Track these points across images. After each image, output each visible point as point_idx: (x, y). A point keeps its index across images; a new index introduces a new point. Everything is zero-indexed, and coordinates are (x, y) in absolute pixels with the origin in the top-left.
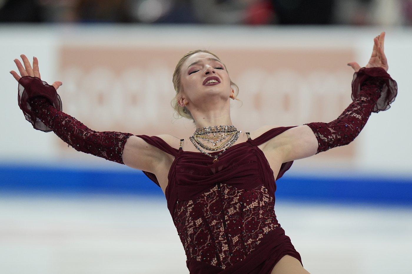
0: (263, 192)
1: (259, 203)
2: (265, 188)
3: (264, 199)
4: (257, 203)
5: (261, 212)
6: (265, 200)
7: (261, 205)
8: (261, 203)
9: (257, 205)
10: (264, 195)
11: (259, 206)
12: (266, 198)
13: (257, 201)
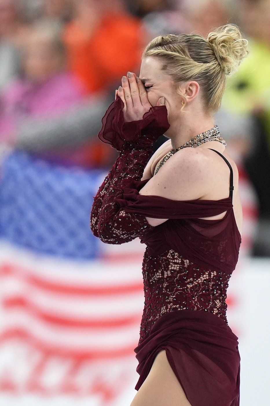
0: (171, 257)
1: (163, 274)
2: (173, 253)
3: (171, 267)
4: (160, 274)
5: (165, 285)
6: (173, 268)
7: (165, 276)
8: (166, 273)
9: (160, 277)
10: (172, 262)
11: (163, 278)
12: (174, 266)
13: (160, 272)
